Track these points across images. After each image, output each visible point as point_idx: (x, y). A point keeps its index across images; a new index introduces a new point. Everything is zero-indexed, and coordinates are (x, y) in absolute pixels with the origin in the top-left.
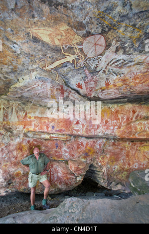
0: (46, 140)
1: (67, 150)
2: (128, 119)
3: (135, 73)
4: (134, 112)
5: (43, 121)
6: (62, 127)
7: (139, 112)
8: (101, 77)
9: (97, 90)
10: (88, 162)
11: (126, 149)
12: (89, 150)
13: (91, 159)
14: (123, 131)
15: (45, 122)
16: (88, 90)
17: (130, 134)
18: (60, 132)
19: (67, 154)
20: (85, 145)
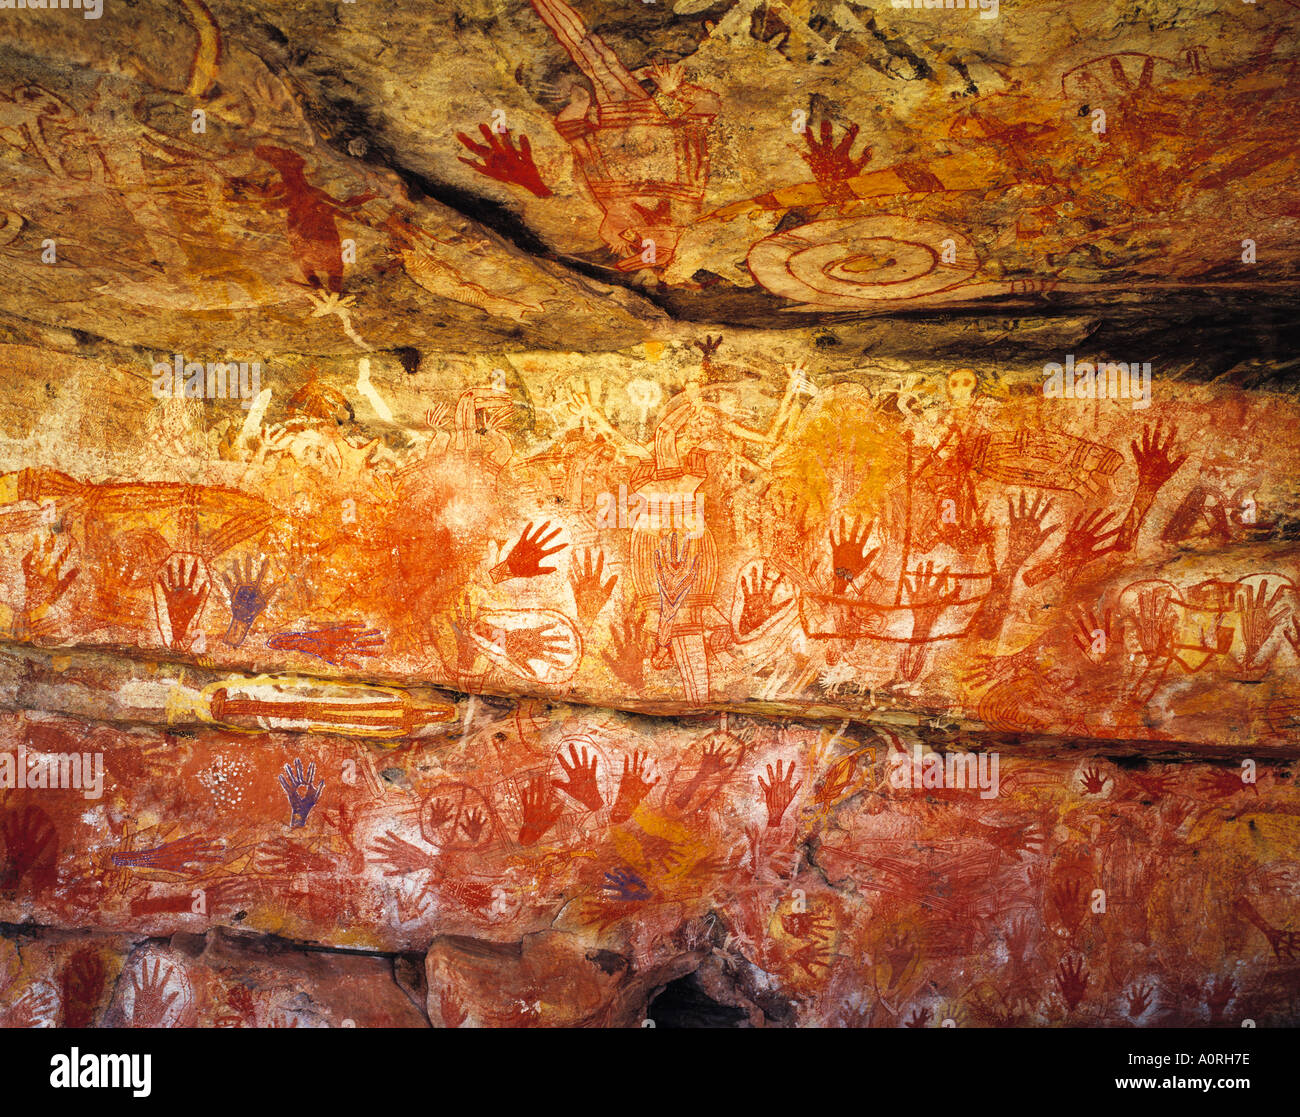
0: (179, 730)
1: (412, 837)
2: (1081, 541)
3: (1133, 68)
4: (1155, 465)
5: (124, 525)
6: (351, 596)
7: (1209, 467)
8: (744, 75)
9: (725, 213)
10: (644, 960)
11: (1062, 833)
12: (659, 848)
13: (679, 935)
14: (1024, 662)
15: (151, 541)
16: (622, 209)
17: (1101, 697)
18: (329, 654)
19: (412, 884)
20: (608, 787)
